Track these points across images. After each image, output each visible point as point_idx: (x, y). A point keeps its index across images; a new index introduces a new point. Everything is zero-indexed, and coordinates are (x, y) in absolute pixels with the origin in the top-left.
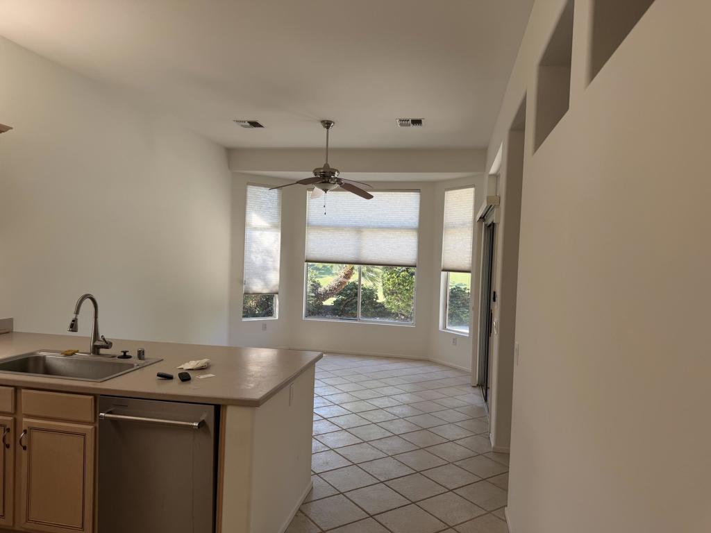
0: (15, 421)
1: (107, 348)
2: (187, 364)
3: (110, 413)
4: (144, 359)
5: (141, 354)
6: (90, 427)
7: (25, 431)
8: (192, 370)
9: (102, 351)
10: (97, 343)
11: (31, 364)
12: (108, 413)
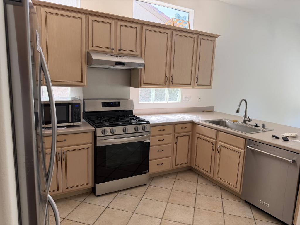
0: (216, 142)
1: (250, 121)
2: (286, 134)
3: (251, 147)
4: (265, 128)
5: (264, 126)
6: (243, 151)
7: (219, 146)
8: (289, 137)
9: (247, 122)
10: (246, 119)
11: (221, 123)
12: (250, 147)
